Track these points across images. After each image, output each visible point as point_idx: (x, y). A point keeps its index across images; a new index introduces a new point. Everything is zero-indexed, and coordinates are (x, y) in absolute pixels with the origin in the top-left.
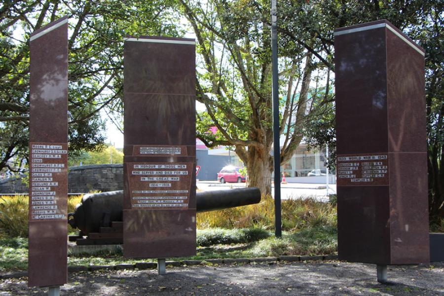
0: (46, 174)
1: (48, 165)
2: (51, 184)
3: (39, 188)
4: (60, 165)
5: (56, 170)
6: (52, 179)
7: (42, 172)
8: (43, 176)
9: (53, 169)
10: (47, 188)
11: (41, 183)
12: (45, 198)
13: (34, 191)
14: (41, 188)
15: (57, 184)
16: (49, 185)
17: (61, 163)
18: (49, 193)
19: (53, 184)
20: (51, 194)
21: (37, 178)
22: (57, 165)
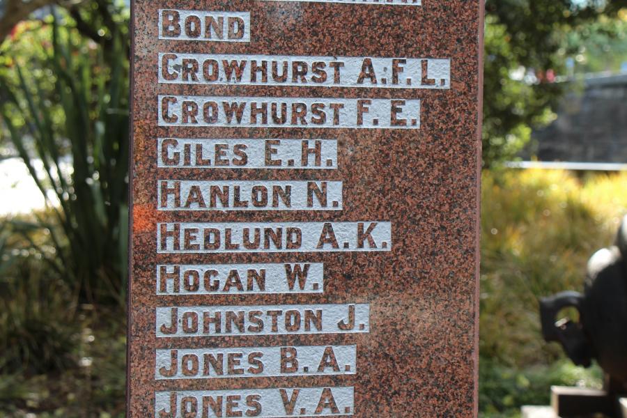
0: (289, 151)
1: (299, 71)
2: (328, 236)
3: (223, 271)
4: (412, 71)
5: (379, 114)
6: (335, 191)
7: (253, 134)
8: (256, 161)
9: (351, 104)
10: (298, 276)
11: (237, 228)
12: (271, 359)
13: (177, 301)
14: (243, 270)
15: (383, 234)
16: (309, 245)
17: (424, 52)
18: (317, 319)
19: (346, 233)
20: (330, 327)
21: (205, 187)
22: (382, 65)
